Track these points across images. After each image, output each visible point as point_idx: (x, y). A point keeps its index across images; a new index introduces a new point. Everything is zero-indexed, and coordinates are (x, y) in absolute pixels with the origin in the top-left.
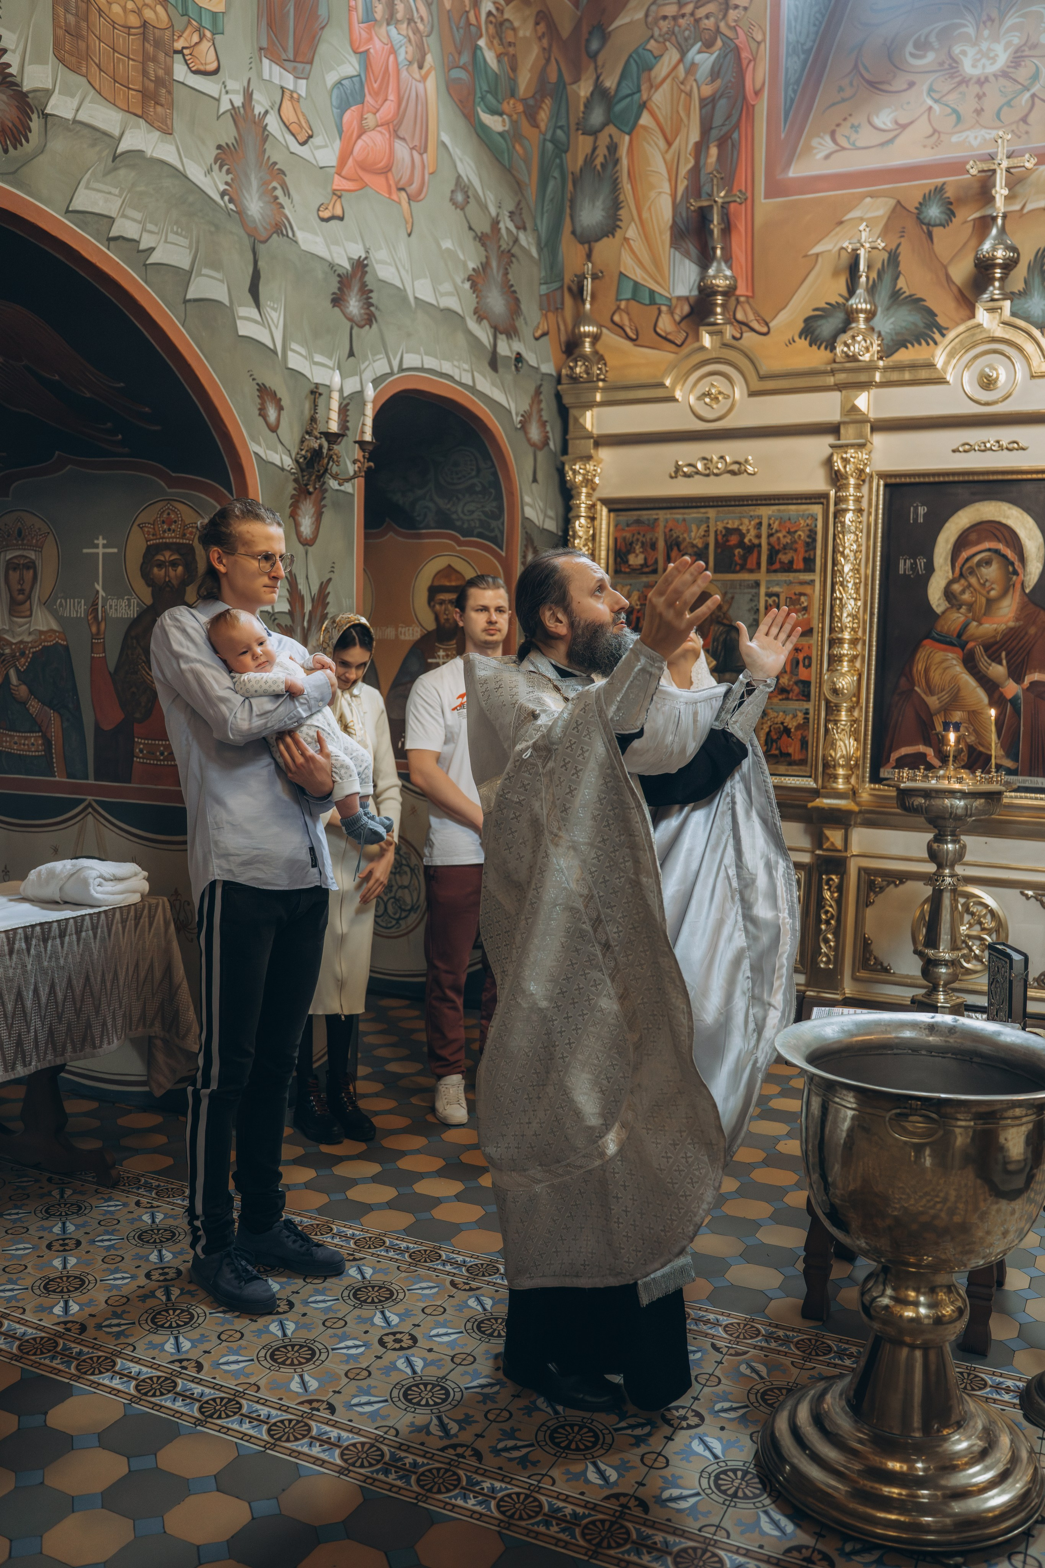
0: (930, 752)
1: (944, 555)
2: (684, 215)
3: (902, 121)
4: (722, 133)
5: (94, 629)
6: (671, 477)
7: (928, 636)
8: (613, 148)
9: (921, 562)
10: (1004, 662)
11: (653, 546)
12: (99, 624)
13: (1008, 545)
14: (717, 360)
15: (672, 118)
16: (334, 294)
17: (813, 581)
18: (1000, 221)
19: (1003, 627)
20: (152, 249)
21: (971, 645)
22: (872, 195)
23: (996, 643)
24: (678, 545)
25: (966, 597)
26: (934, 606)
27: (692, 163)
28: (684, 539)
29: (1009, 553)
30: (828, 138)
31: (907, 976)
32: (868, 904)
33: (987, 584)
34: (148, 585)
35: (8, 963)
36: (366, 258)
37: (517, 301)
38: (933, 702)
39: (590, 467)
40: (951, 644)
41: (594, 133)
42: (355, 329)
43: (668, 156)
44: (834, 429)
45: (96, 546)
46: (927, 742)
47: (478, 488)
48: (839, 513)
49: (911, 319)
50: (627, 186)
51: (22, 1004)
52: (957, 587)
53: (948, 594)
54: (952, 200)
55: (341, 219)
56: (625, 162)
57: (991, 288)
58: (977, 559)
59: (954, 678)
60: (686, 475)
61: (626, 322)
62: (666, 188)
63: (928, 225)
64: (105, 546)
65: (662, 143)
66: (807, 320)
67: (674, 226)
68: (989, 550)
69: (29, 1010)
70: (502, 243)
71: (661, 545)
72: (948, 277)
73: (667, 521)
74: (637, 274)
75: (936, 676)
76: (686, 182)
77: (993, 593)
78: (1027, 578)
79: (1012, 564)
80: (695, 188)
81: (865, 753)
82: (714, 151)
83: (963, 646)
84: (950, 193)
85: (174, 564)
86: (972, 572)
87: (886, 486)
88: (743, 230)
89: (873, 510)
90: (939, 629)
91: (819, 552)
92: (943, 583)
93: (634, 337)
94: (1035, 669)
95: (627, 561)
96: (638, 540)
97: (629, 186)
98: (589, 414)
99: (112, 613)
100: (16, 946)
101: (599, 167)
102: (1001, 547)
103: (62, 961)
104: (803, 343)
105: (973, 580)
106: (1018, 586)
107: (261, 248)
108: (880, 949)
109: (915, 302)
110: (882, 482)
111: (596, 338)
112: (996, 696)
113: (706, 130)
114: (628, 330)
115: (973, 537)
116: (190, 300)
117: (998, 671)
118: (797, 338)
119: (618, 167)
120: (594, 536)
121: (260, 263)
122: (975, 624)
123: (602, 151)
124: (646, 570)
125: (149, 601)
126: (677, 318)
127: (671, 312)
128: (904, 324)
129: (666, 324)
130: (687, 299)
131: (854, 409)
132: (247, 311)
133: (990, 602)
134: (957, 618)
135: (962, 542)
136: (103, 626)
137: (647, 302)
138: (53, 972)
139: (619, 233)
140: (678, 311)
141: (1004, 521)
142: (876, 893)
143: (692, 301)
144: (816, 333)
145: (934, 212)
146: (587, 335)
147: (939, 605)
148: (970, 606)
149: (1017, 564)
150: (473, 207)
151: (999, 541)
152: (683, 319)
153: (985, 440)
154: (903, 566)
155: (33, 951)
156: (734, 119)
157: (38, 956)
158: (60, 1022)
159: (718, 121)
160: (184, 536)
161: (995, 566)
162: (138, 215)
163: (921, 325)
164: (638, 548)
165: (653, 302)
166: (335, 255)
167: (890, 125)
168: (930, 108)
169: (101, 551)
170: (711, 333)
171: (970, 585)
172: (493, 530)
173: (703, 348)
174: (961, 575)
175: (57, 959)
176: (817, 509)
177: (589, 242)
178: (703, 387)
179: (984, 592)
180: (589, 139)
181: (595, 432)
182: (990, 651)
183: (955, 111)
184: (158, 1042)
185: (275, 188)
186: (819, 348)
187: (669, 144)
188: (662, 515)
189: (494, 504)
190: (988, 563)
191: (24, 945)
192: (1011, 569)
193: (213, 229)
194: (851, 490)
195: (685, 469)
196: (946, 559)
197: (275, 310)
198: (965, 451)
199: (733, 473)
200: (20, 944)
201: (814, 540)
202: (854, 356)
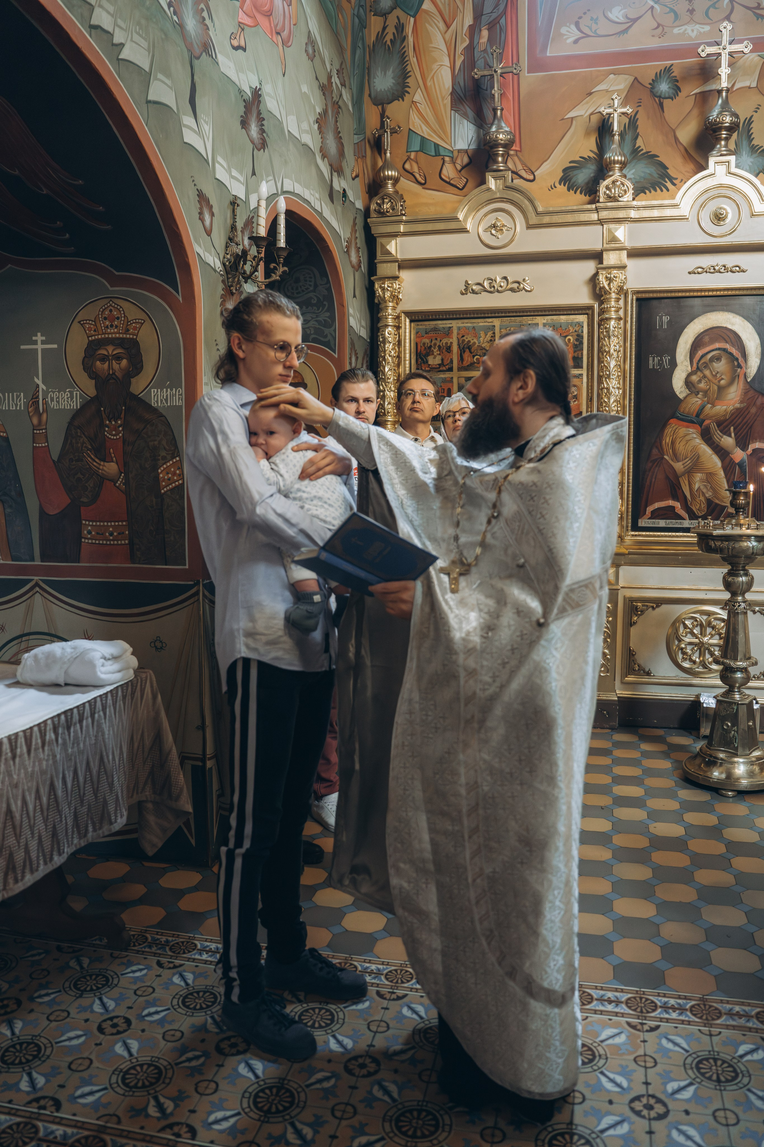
0: (677, 505)
1: (684, 354)
2: (462, 84)
3: (632, 16)
4: (491, 19)
5: (35, 421)
6: (462, 294)
7: (673, 416)
8: (400, 28)
9: (666, 359)
10: (733, 435)
11: (449, 349)
12: (40, 415)
13: (733, 345)
14: (502, 200)
15: (449, 5)
16: (242, 116)
17: (581, 375)
18: (724, 94)
19: (731, 408)
20: (122, 45)
21: (707, 422)
22: (614, 73)
23: (726, 420)
24: (469, 348)
25: (702, 385)
26: (677, 393)
27: (467, 42)
28: (475, 343)
29: (734, 351)
30: (573, 27)
31: (664, 678)
32: (632, 624)
33: (718, 375)
34: (91, 377)
35: (42, 756)
36: (260, 89)
37: (342, 144)
38: (679, 467)
39: (396, 286)
40: (692, 422)
41: (384, 15)
42: (256, 150)
43: (448, 36)
44: (597, 256)
45: (35, 343)
46: (675, 498)
47: (314, 301)
48: (603, 321)
49: (648, 171)
50: (414, 60)
51: (55, 795)
52: (695, 378)
53: (688, 383)
54: (678, 78)
55: (244, 50)
56: (411, 39)
57: (718, 146)
58: (709, 356)
59: (695, 448)
60: (474, 292)
61: (416, 169)
62: (446, 61)
63: (660, 97)
64: (43, 342)
65: (442, 25)
66: (565, 170)
67: (453, 93)
68: (719, 349)
69: (60, 800)
70: (334, 95)
71: (455, 348)
72: (676, 139)
73: (459, 328)
74: (424, 131)
75: (680, 447)
76: (462, 58)
77: (723, 382)
78: (749, 371)
79: (737, 360)
80: (470, 62)
81: (628, 508)
82: (485, 33)
83: (701, 423)
84: (676, 73)
85: (118, 358)
86: (706, 366)
87: (638, 300)
88: (511, 98)
89: (629, 319)
90: (682, 410)
91: (585, 352)
92: (684, 375)
93: (423, 182)
94: (755, 440)
95: (427, 362)
96: (435, 344)
97: (415, 59)
98: (393, 242)
99: (53, 405)
100: (47, 738)
101: (389, 43)
102: (728, 346)
103: (82, 745)
104: (562, 188)
105: (707, 372)
106: (742, 377)
107: (196, 62)
108: (641, 659)
109: (651, 158)
110: (635, 298)
111: (396, 181)
112: (727, 460)
113: (478, 15)
114: (417, 176)
115: (706, 339)
116: (150, 102)
117: (728, 441)
118: (557, 185)
119: (405, 43)
120: (399, 342)
121: (195, 77)
122: (709, 406)
123: (391, 30)
124: (444, 368)
125: (92, 392)
126: (459, 167)
127: (453, 162)
128: (642, 175)
129: (449, 172)
130: (466, 151)
131: (614, 239)
132: (188, 120)
133: (721, 389)
134: (696, 402)
135: (697, 344)
136: (44, 416)
137: (433, 154)
138: (75, 757)
139: (407, 97)
140: (459, 161)
141: (730, 326)
142: (638, 616)
143: (470, 153)
144: (573, 181)
145: (664, 87)
146: (390, 178)
147: (681, 392)
148: (706, 393)
149: (741, 360)
150: (317, 60)
151: (727, 342)
152: (463, 168)
153: (714, 264)
154: (653, 362)
155: (60, 741)
156: (502, 7)
157: (64, 744)
158: (82, 805)
159: (487, 9)
160: (127, 331)
161: (723, 361)
162: (111, 9)
163: (656, 175)
164: (436, 351)
165: (437, 154)
166: (242, 82)
167: (622, 19)
168: (652, 8)
169: (40, 347)
170: (495, 178)
171: (705, 376)
172: (326, 336)
173: (489, 189)
174: (698, 368)
175: (78, 744)
176: (583, 319)
177: (382, 104)
178: (491, 219)
179: (716, 381)
180: (380, 20)
181: (399, 257)
182: (722, 427)
183: (672, 10)
184: (150, 806)
185: (203, 10)
186: (575, 193)
187: (448, 27)
188: (455, 324)
189: (328, 314)
190: (718, 359)
191: (53, 736)
192: (736, 363)
193: (163, 36)
194: (613, 303)
195: (474, 287)
196: (686, 356)
197: (207, 123)
198: (698, 273)
199: (512, 290)
200: (50, 735)
201: (581, 343)
202: (615, 197)
